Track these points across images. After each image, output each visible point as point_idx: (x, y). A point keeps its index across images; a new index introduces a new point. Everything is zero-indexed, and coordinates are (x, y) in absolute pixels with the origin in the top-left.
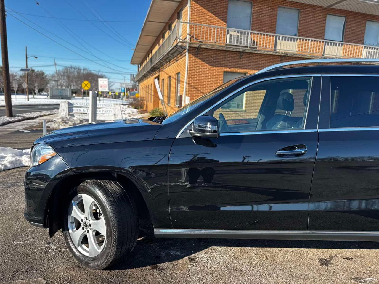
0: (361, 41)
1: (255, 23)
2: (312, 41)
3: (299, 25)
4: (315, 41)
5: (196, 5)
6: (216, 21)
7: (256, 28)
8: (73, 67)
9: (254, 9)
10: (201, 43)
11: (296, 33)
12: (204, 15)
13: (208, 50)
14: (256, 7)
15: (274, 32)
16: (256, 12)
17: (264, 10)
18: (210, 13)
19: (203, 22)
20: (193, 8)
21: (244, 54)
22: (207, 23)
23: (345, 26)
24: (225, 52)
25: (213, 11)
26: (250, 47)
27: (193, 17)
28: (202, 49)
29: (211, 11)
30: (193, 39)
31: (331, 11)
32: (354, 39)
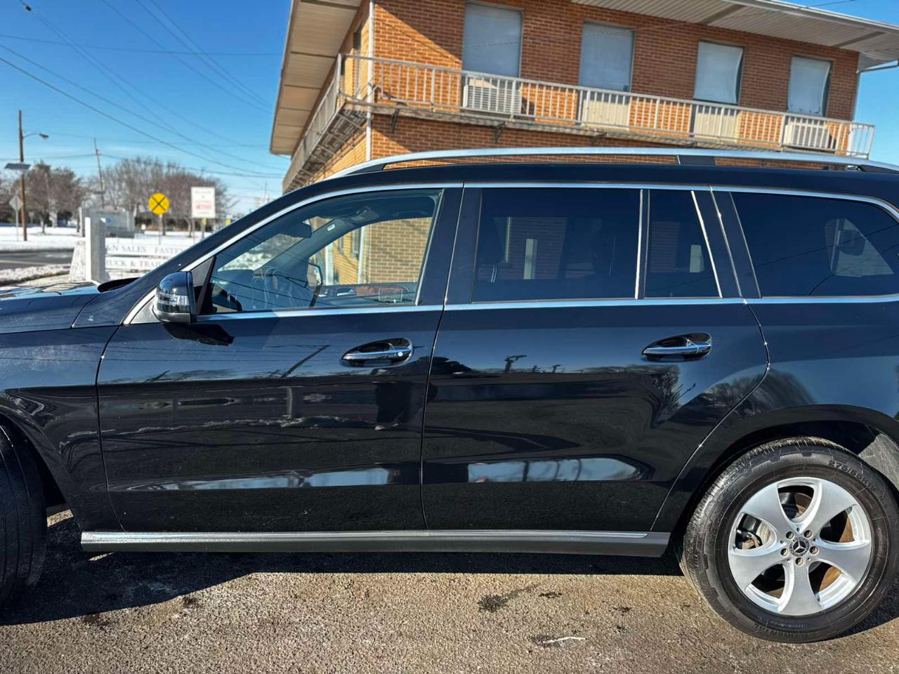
0: (780, 103)
1: (530, 59)
2: (662, 102)
3: (635, 65)
4: (668, 103)
5: (388, 17)
6: (436, 53)
7: (531, 72)
8: (142, 160)
9: (526, 26)
10: (399, 106)
11: (627, 84)
12: (408, 40)
13: (419, 122)
14: (532, 23)
15: (575, 81)
16: (532, 33)
17: (550, 30)
18: (422, 36)
19: (404, 57)
20: (381, 23)
21: (505, 133)
22: (416, 59)
23: (743, 68)
24: (459, 129)
25: (429, 31)
26: (515, 117)
27: (381, 44)
28: (402, 121)
29: (425, 31)
30: (381, 95)
31: (709, 33)
32: (764, 100)
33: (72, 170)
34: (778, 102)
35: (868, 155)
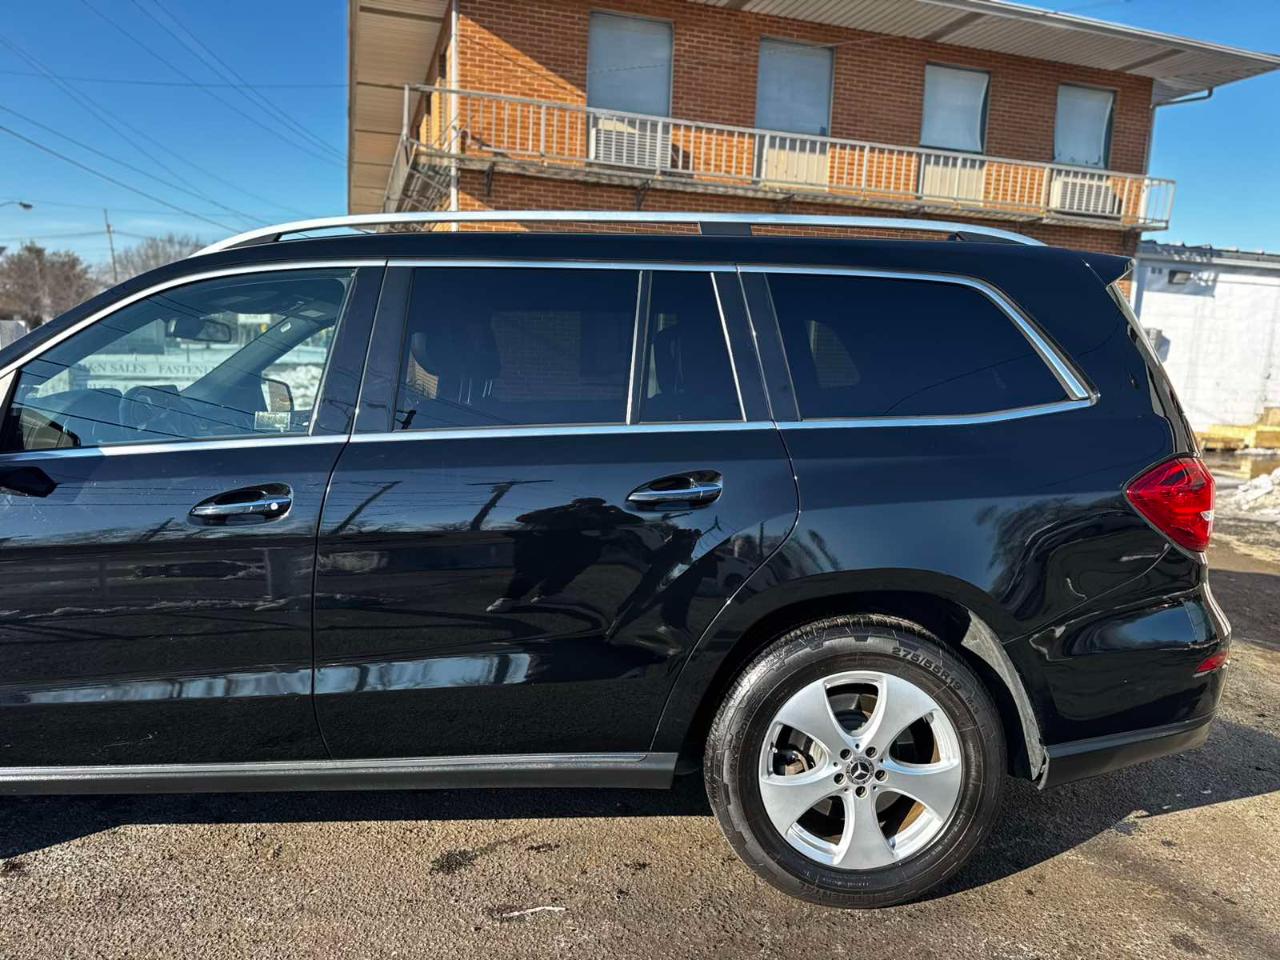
0: (1043, 151)
1: (685, 90)
2: (872, 150)
3: (835, 98)
4: (882, 151)
5: (479, 32)
6: (548, 83)
7: (687, 109)
9: (676, 44)
10: (499, 159)
11: (825, 126)
12: (508, 64)
13: (527, 180)
14: (686, 40)
15: (748, 122)
16: (687, 54)
17: (713, 50)
18: (528, 59)
19: (502, 89)
20: (469, 42)
21: (651, 196)
22: (519, 91)
23: (989, 102)
24: (585, 190)
25: (539, 52)
26: (664, 173)
27: (470, 71)
28: (503, 179)
29: (532, 51)
30: (469, 141)
31: (940, 53)
32: (1020, 146)
33: (76, 254)
34: (1040, 149)
35: (1167, 222)
